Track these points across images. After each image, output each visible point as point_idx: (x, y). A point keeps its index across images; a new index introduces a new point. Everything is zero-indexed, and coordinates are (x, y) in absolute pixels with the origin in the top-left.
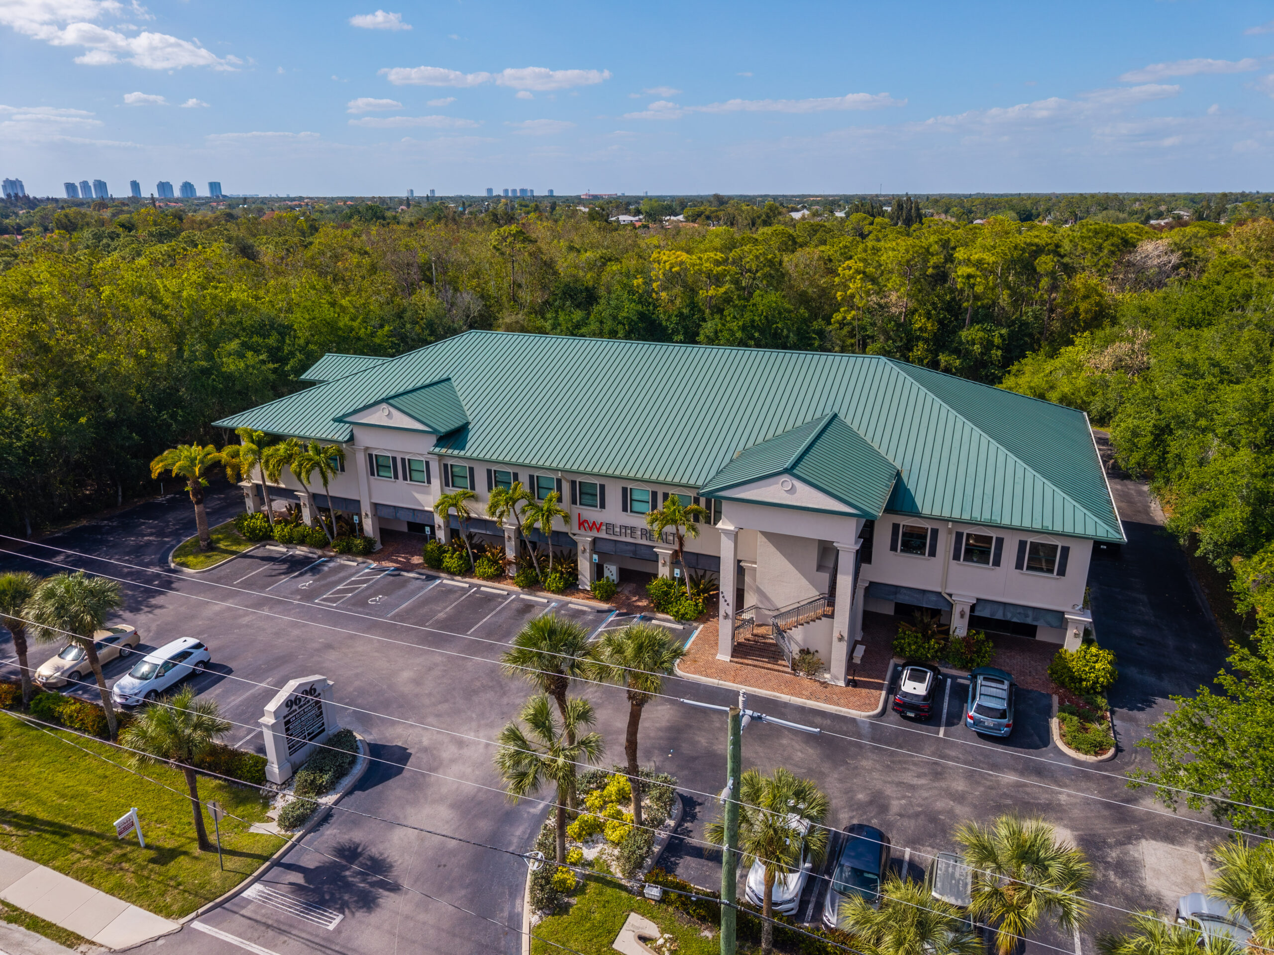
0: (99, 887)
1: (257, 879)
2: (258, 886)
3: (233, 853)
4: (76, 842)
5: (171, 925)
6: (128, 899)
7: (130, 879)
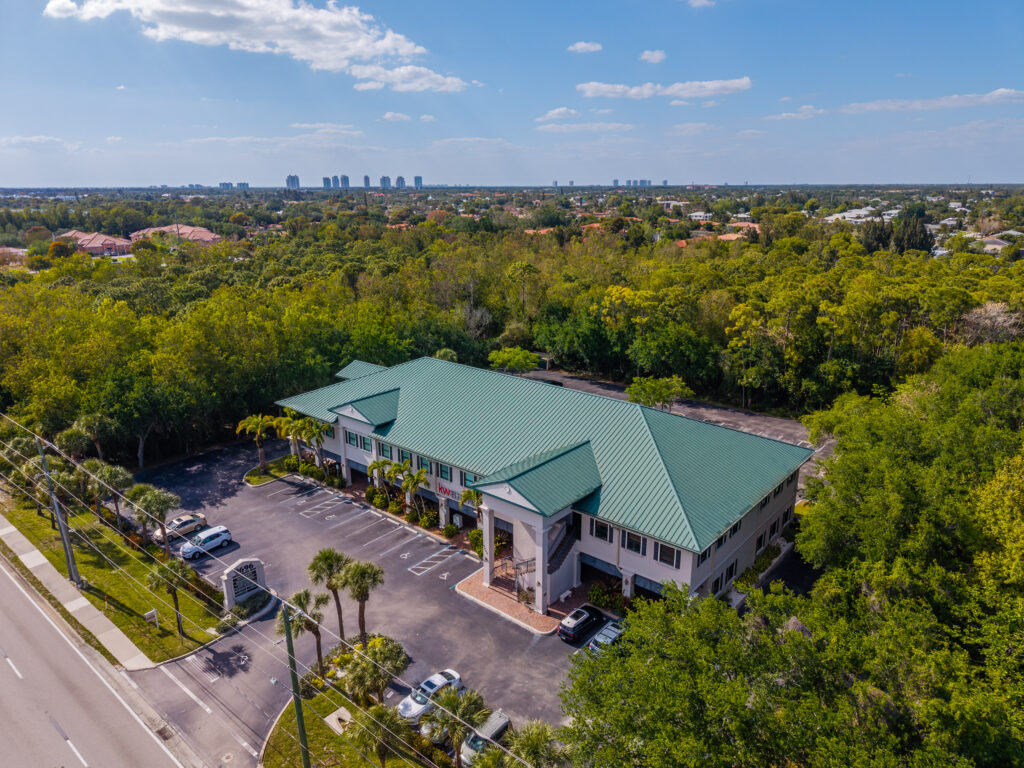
0: (134, 642)
1: (195, 653)
2: (194, 656)
3: (192, 639)
4: (134, 619)
5: (152, 665)
6: (142, 650)
7: (146, 641)
